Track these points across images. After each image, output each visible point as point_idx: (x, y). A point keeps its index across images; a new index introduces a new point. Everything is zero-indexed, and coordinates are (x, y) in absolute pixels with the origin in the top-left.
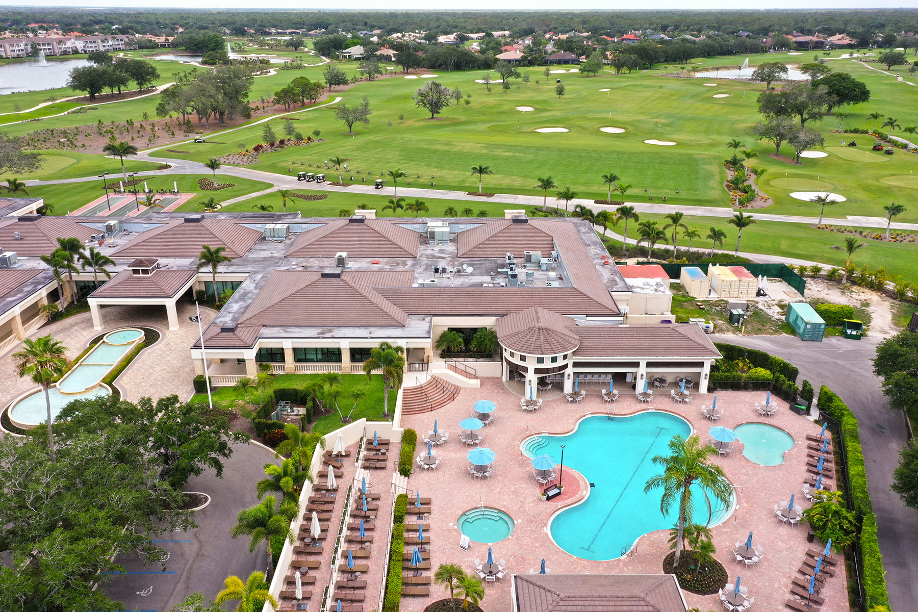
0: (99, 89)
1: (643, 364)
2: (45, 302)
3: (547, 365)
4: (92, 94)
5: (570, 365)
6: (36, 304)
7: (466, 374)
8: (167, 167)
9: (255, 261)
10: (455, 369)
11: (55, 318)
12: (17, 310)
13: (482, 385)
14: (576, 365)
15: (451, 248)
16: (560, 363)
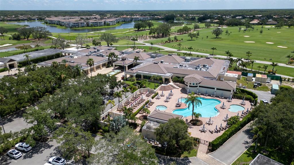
1: (216, 89)
2: (107, 64)
3: (192, 85)
4: (138, 29)
5: (198, 86)
7: (177, 86)
8: (145, 44)
11: (108, 67)
12: (101, 64)
13: (179, 88)
15: (189, 63)
16: (195, 85)
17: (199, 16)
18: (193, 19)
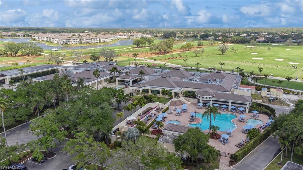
0: (139, 45)
1: (230, 103)
2: (109, 79)
3: (205, 99)
4: (137, 46)
5: (212, 100)
6: (107, 79)
7: (188, 101)
8: (147, 61)
9: (152, 76)
10: (185, 99)
11: (110, 82)
12: (103, 79)
13: (191, 104)
14: (213, 101)
15: (199, 77)
16: (208, 99)
17: (200, 34)
18: (195, 37)
